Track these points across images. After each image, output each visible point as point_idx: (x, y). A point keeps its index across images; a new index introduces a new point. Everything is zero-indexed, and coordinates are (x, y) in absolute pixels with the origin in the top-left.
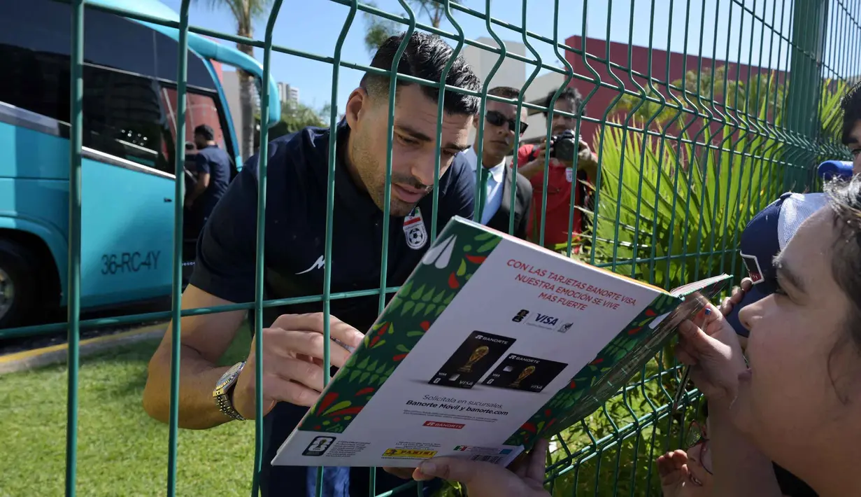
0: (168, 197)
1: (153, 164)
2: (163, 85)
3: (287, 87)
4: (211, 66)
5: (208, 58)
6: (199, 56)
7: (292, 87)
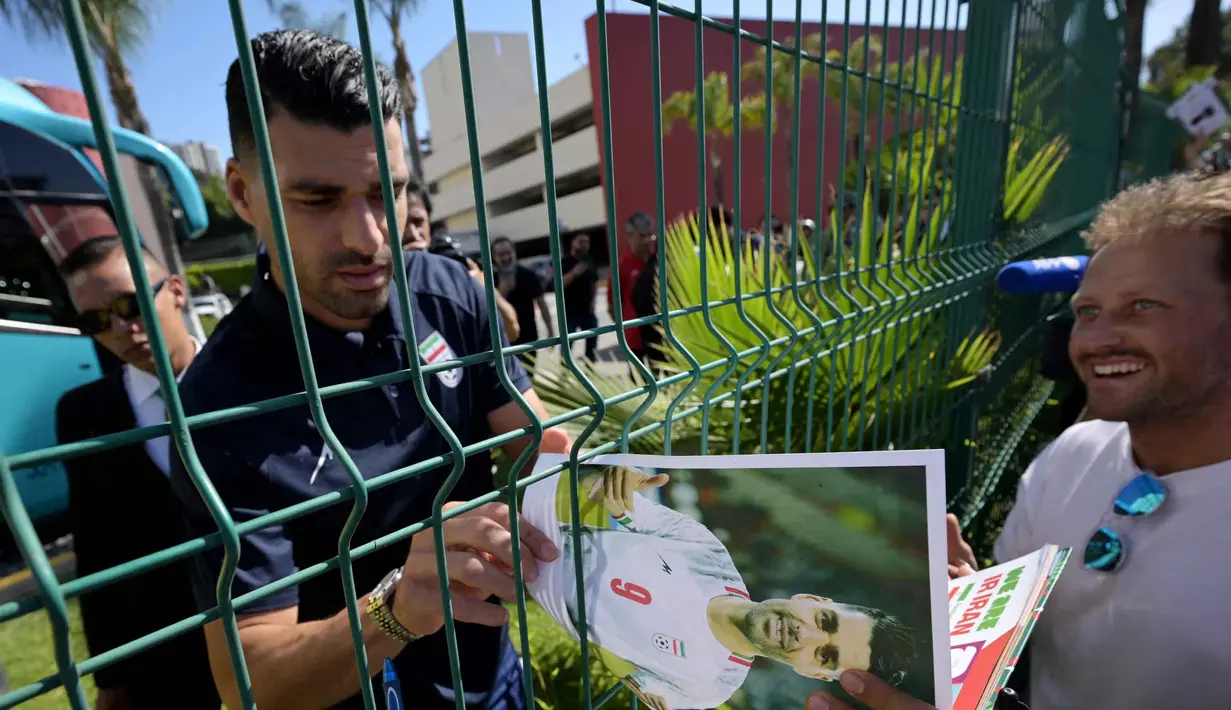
0: (85, 361)
1: (47, 318)
2: (28, 201)
3: (202, 147)
4: (87, 158)
5: (79, 147)
6: (64, 146)
7: (209, 146)
